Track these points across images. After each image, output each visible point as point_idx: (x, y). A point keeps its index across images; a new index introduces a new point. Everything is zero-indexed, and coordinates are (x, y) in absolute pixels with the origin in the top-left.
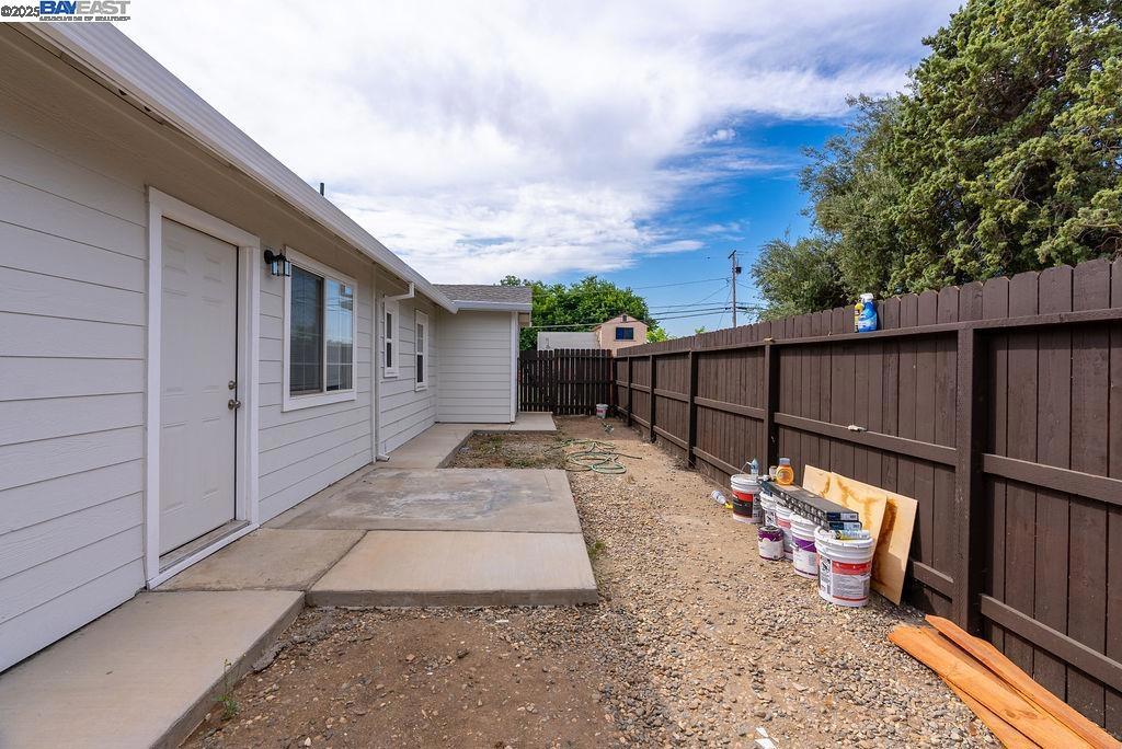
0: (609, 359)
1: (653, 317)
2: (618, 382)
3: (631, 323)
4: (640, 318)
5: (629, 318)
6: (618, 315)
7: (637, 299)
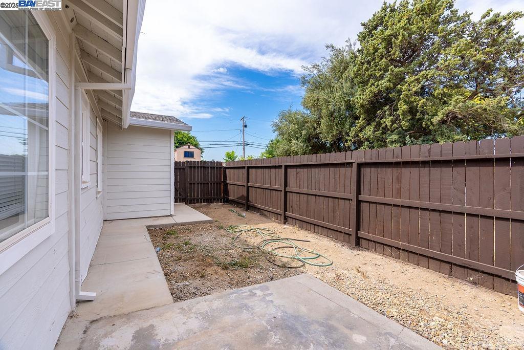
0: (221, 168)
1: (201, 147)
2: (228, 182)
3: (192, 149)
4: (196, 146)
5: (191, 147)
6: (184, 145)
7: (193, 137)
